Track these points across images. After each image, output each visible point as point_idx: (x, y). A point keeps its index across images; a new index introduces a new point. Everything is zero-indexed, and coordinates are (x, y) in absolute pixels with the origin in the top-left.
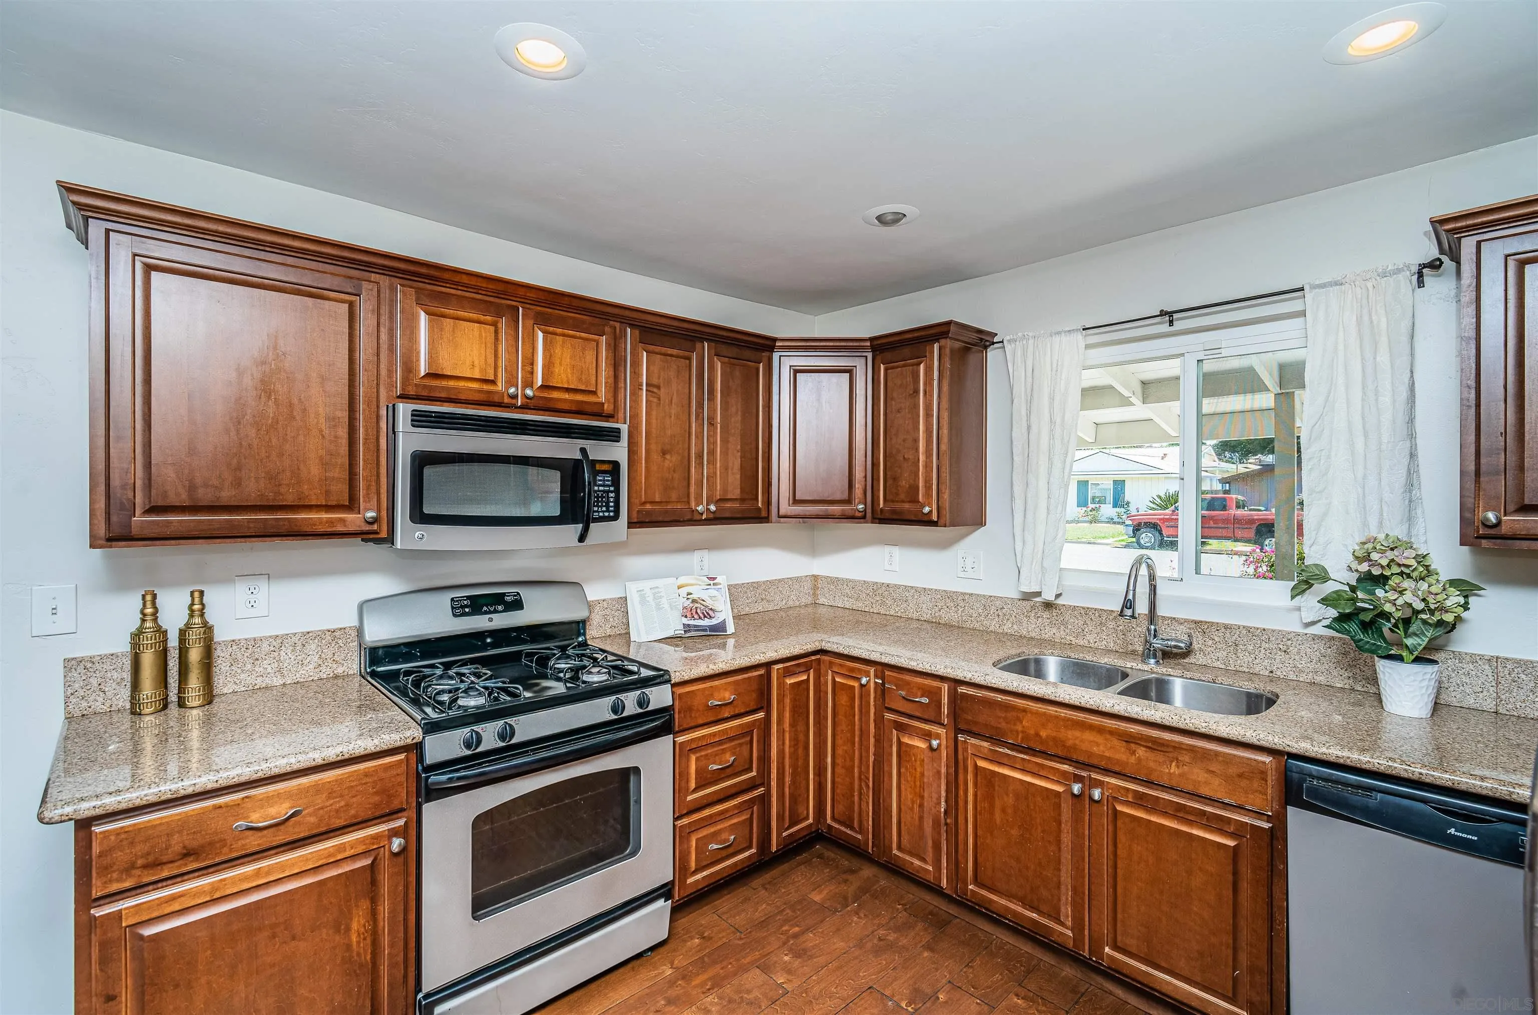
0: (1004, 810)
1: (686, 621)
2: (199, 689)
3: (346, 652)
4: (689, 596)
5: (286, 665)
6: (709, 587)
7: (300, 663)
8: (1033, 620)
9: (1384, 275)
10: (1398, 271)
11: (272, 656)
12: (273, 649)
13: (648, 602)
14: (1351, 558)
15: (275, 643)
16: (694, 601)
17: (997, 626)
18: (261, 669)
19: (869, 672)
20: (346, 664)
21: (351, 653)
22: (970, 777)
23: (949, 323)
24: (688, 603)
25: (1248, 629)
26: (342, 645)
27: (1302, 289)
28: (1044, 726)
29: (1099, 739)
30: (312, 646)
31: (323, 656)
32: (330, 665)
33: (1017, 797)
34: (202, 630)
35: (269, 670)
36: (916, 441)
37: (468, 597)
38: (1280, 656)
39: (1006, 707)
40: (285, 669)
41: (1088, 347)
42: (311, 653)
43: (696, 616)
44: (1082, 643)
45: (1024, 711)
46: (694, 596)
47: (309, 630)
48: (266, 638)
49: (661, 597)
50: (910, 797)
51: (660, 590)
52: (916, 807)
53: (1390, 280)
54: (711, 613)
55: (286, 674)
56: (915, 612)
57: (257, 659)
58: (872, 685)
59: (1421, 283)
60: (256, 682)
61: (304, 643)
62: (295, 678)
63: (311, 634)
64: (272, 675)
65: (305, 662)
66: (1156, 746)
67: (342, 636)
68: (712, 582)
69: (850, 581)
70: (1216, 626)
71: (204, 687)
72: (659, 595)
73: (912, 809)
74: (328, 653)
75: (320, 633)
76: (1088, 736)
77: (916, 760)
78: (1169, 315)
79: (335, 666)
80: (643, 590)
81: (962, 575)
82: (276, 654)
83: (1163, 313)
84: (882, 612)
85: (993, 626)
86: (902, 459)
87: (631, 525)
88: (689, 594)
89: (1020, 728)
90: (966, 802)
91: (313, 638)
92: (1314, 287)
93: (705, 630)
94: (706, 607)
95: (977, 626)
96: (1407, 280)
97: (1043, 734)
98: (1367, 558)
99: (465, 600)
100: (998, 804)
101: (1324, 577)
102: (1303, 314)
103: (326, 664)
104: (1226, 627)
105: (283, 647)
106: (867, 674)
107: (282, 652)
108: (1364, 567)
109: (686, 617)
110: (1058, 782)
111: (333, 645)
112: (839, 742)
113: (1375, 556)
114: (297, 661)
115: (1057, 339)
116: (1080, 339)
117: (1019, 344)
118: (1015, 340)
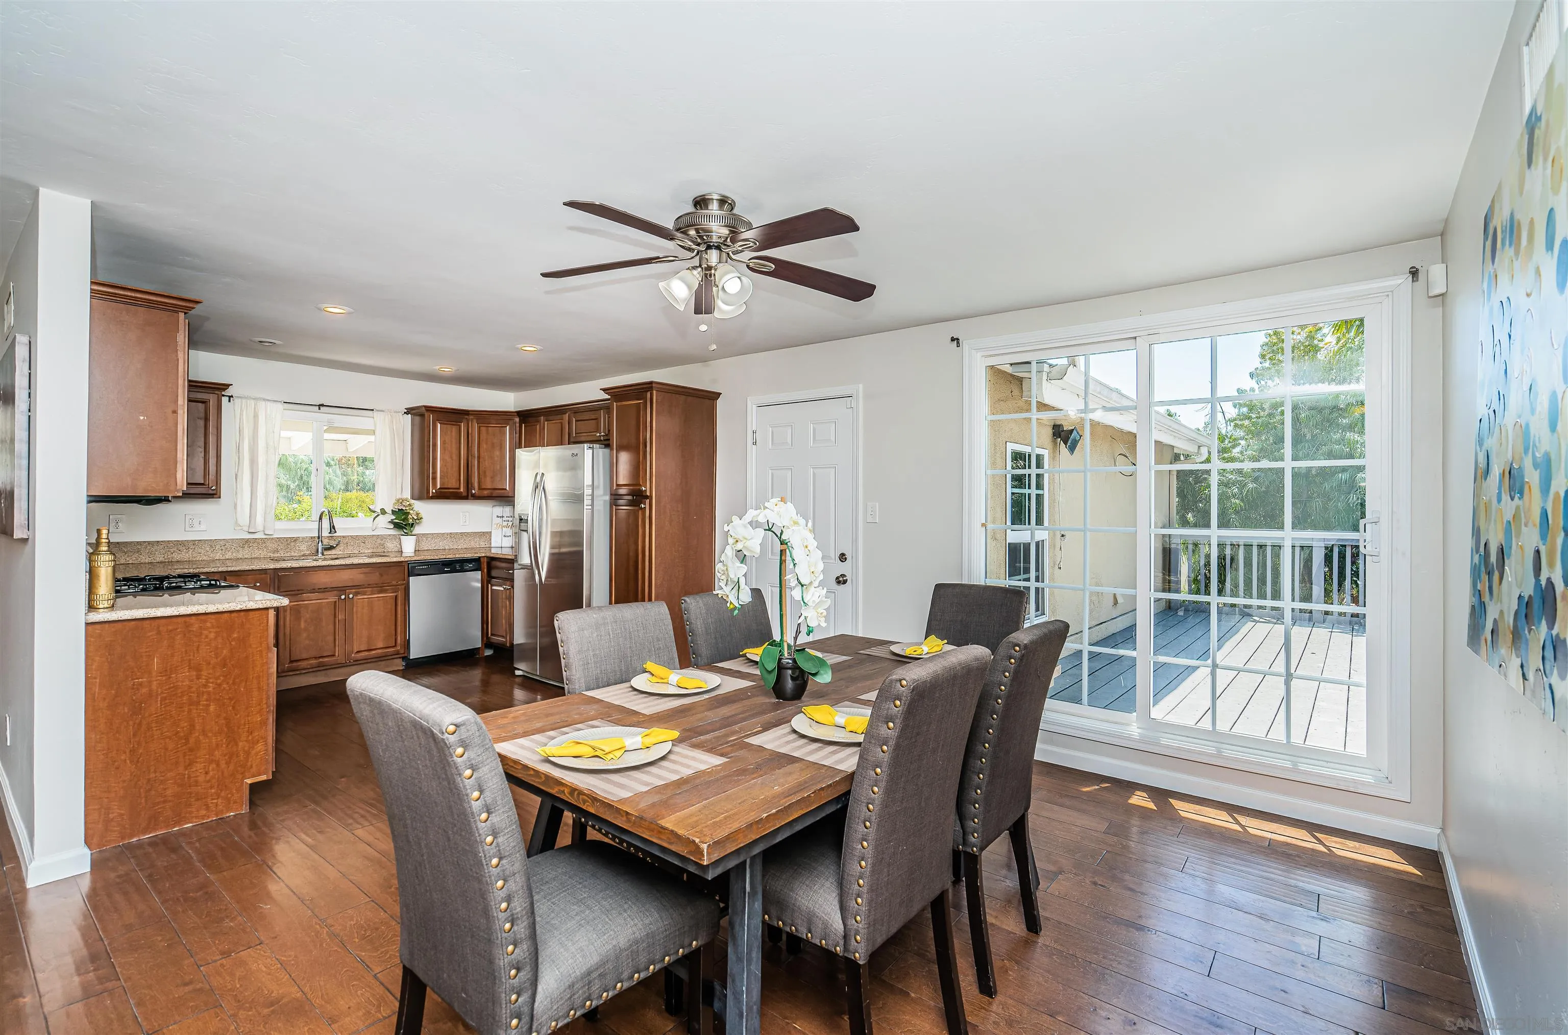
0: (305, 621)
8: (247, 548)
17: (221, 556)
27: (373, 410)
33: (313, 612)
38: (362, 545)
44: (276, 555)
85: (217, 556)
90: (285, 625)
100: (303, 619)
102: (373, 418)
104: (352, 535)
110: (333, 598)
115: (269, 404)
116: (281, 406)
117: (244, 401)
118: (241, 398)
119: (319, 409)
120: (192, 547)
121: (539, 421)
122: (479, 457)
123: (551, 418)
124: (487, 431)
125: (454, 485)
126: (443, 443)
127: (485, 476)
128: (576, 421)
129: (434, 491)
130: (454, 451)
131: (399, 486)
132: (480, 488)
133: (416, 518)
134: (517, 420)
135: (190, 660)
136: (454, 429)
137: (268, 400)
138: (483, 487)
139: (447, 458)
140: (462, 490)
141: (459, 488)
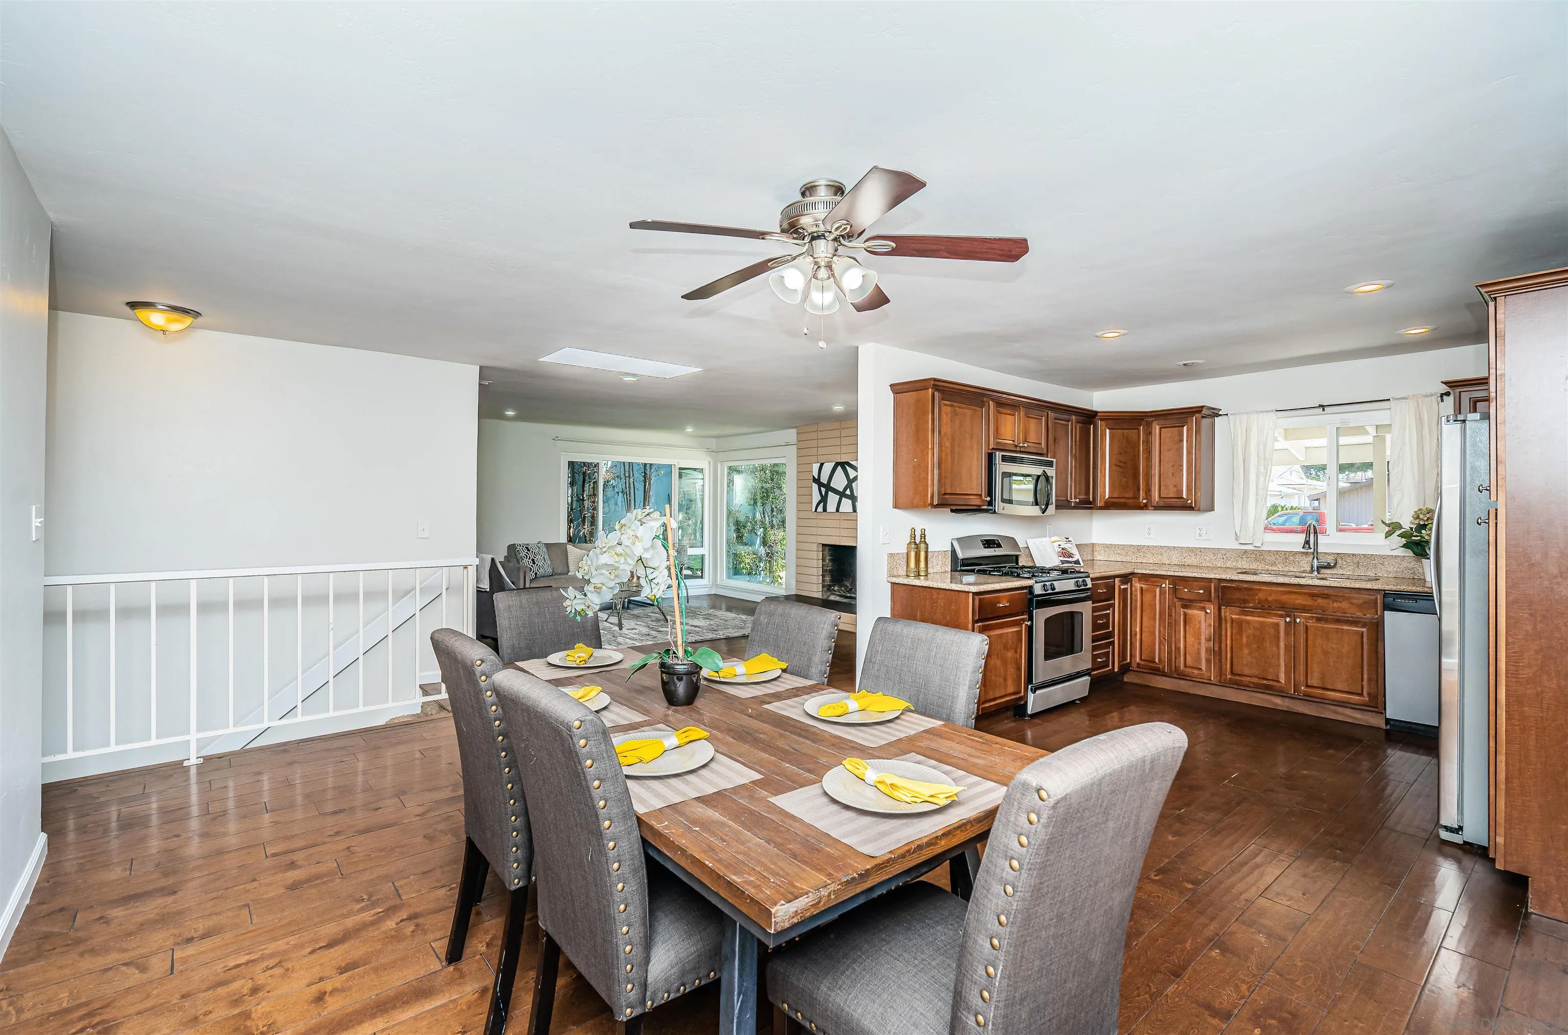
0: (1248, 637)
1: (1062, 559)
3: (947, 561)
4: (1058, 547)
6: (1067, 542)
8: (1245, 559)
9: (1426, 396)
10: (1432, 395)
13: (1041, 549)
14: (1412, 519)
16: (1063, 549)
17: (1223, 564)
19: (1165, 582)
22: (1228, 624)
23: (1203, 407)
24: (1058, 550)
25: (1364, 555)
27: (1389, 400)
28: (1270, 595)
29: (1300, 597)
33: (1256, 629)
34: (925, 544)
36: (1181, 466)
37: (986, 540)
39: (1247, 589)
41: (1278, 419)
42: (939, 561)
43: (1066, 556)
45: (1259, 589)
46: (1062, 546)
47: (938, 550)
49: (1045, 546)
50: (1192, 640)
51: (1044, 542)
52: (1196, 644)
53: (1429, 399)
54: (1071, 555)
56: (1167, 560)
58: (1168, 588)
59: (1442, 401)
61: (938, 556)
66: (1326, 596)
67: (946, 555)
69: (1121, 545)
70: (1349, 555)
71: (926, 568)
72: (1044, 544)
73: (1193, 646)
74: (944, 561)
75: (941, 552)
76: (1293, 596)
77: (1195, 621)
78: (1322, 407)
79: (945, 566)
80: (1037, 543)
81: (1199, 538)
83: (1320, 406)
84: (1144, 561)
85: (1220, 564)
86: (1171, 476)
87: (1058, 507)
88: (1059, 545)
89: (1257, 597)
90: (1226, 636)
92: (1395, 399)
93: (1072, 564)
94: (1069, 552)
95: (1209, 565)
96: (1435, 399)
97: (1270, 599)
98: (1418, 517)
99: (984, 541)
100: (1245, 634)
101: (1400, 527)
102: (1390, 409)
108: (1417, 521)
109: (1061, 556)
110: (1278, 619)
111: (945, 558)
112: (1145, 619)
113: (1421, 516)
115: (1262, 415)
116: (1273, 415)
117: (1238, 416)
118: (1235, 414)
119: (1323, 410)
120: (1200, 554)
137: (1261, 412)
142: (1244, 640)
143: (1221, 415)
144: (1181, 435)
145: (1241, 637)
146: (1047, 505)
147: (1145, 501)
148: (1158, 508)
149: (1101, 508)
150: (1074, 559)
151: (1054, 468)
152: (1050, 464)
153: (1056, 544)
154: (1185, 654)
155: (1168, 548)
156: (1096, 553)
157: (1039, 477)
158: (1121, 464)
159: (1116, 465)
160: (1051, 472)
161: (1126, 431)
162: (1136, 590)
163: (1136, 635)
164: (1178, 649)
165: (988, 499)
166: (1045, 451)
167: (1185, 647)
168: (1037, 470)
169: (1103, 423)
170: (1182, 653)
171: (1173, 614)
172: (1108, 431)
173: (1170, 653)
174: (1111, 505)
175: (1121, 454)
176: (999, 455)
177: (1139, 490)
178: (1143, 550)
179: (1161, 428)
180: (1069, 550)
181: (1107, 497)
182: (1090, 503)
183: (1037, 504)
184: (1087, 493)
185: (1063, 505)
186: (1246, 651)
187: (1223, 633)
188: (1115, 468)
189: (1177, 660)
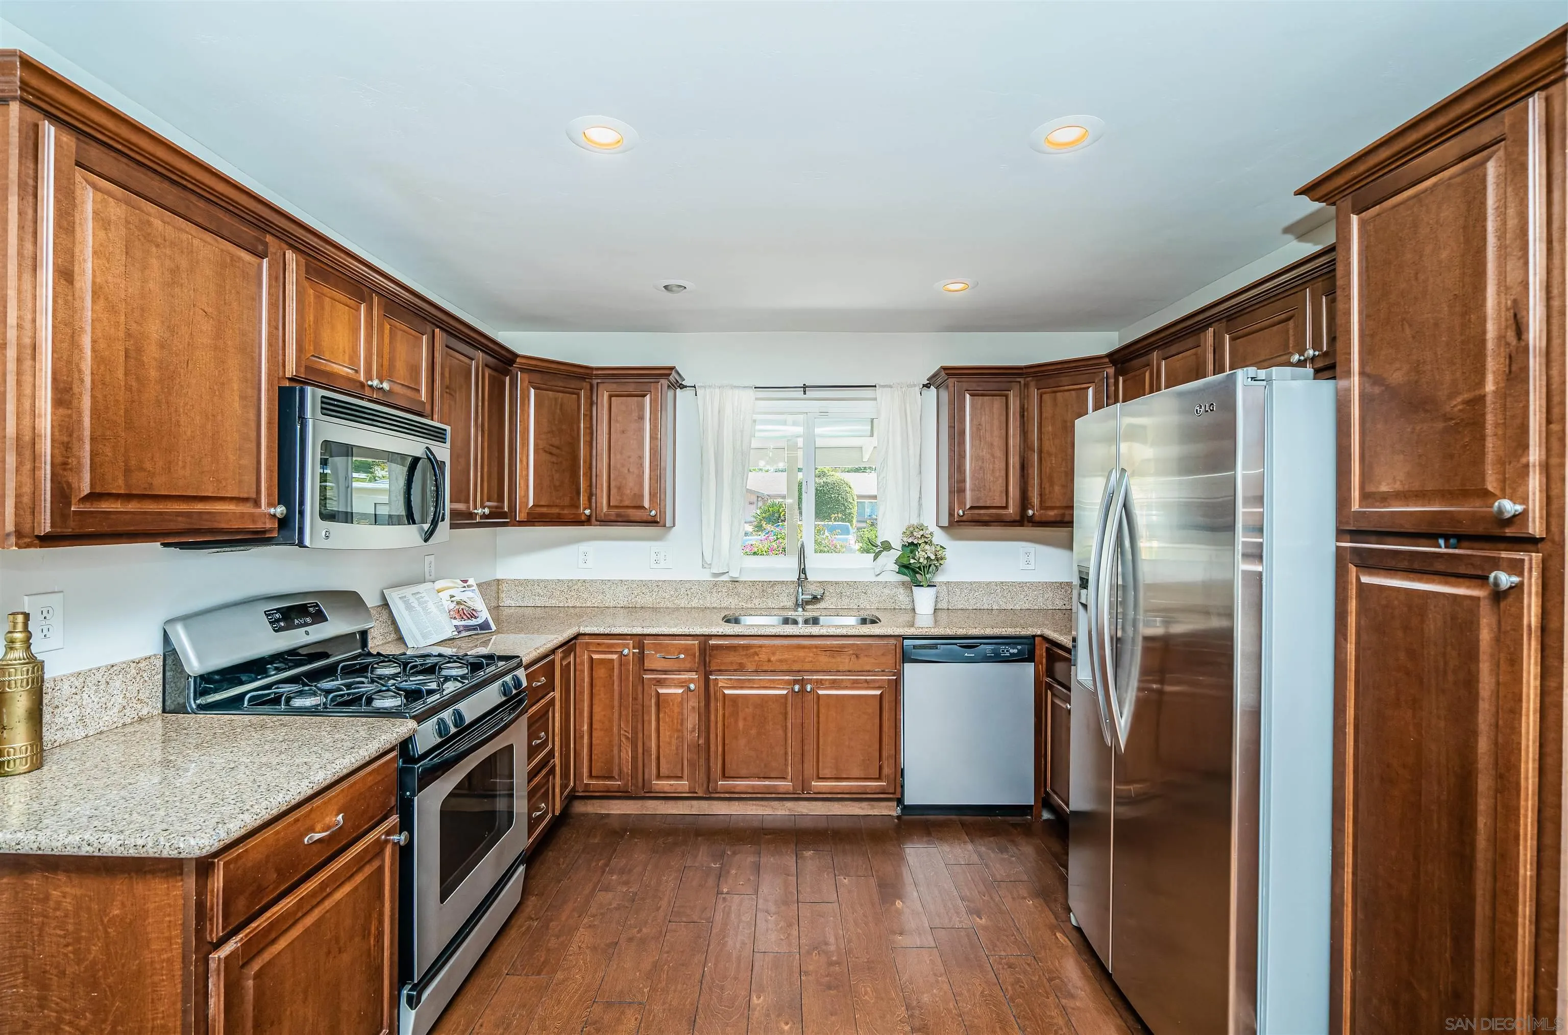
0: (745, 719)
1: (456, 622)
2: (27, 749)
3: (151, 687)
4: (452, 599)
5: (89, 711)
6: (464, 589)
7: (104, 706)
8: (715, 595)
11: (73, 700)
12: (74, 691)
13: (414, 607)
14: (903, 536)
15: (77, 684)
16: (458, 603)
17: (686, 602)
18: (61, 720)
19: (628, 644)
20: (150, 703)
21: (155, 689)
22: (720, 705)
23: (672, 368)
24: (452, 606)
26: (147, 679)
27: (875, 386)
28: (774, 654)
29: (810, 653)
30: (117, 683)
31: (128, 695)
32: (135, 706)
34: (30, 667)
35: (70, 720)
36: (641, 457)
37: (278, 610)
38: (863, 596)
40: (88, 717)
41: (757, 399)
42: (115, 692)
43: (465, 617)
44: (749, 606)
45: (761, 646)
46: (457, 598)
47: (112, 663)
48: (67, 677)
49: (426, 602)
50: (668, 733)
51: (422, 595)
52: (673, 740)
53: (912, 390)
54: (474, 613)
55: (89, 723)
56: (612, 601)
57: (57, 707)
58: (631, 655)
60: (56, 737)
61: (108, 680)
62: (98, 726)
63: (115, 668)
64: (74, 726)
65: (109, 705)
66: (840, 649)
67: (147, 667)
68: (465, 585)
69: (542, 581)
71: (32, 746)
72: (423, 600)
73: (670, 743)
74: (134, 688)
75: (124, 666)
76: (801, 653)
77: (673, 705)
78: (804, 388)
79: (139, 706)
80: (405, 597)
81: (655, 566)
82: (78, 697)
83: (801, 387)
84: (578, 605)
85: (683, 603)
86: (626, 472)
87: (453, 526)
88: (452, 597)
89: (758, 658)
91: (117, 672)
92: (881, 386)
93: (474, 629)
94: (470, 608)
95: (669, 605)
96: (917, 391)
97: (774, 659)
98: (910, 535)
99: (276, 613)
100: (741, 715)
101: (890, 547)
102: (875, 399)
103: (130, 705)
104: (836, 583)
105: (86, 688)
106: (626, 646)
107: (84, 694)
108: (908, 540)
109: (455, 618)
110: (783, 689)
111: (138, 680)
112: (596, 709)
114: (100, 704)
115: (736, 392)
116: (752, 394)
117: (708, 391)
118: (705, 387)
119: (805, 392)
120: (656, 589)
121: (1148, 364)
122: (1040, 452)
123: (1173, 349)
124: (1055, 399)
125: (999, 501)
126: (977, 428)
127: (1052, 484)
128: (1233, 339)
129: (961, 513)
130: (998, 442)
131: (915, 504)
132: (1043, 507)
133: (933, 557)
134: (1111, 371)
135: (25, 957)
136: (998, 403)
137: (735, 387)
138: (1048, 504)
139: (985, 453)
140: (1011, 510)
141: (1006, 507)
142: (741, 724)
143: (686, 387)
144: (641, 408)
145: (736, 722)
146: (435, 524)
147: (587, 512)
148: (605, 522)
149: (521, 523)
150: (480, 621)
151: (448, 445)
152: (438, 435)
153: (445, 595)
154: (658, 758)
155: (613, 582)
156: (503, 595)
157: (416, 460)
158: (554, 451)
159: (545, 451)
160: (442, 452)
161: (561, 395)
162: (582, 663)
163: (582, 737)
164: (646, 751)
165: (280, 510)
166: (428, 408)
167: (658, 747)
168: (414, 446)
169: (526, 376)
170: (654, 757)
171: (640, 696)
172: (532, 391)
173: (634, 759)
174: (535, 519)
175: (551, 432)
176: (313, 396)
177: (578, 493)
178: (576, 587)
179: (610, 397)
180: (470, 603)
181: (531, 504)
182: (503, 515)
183: (410, 518)
184: (501, 499)
185: (462, 520)
186: (742, 742)
187: (713, 717)
188: (545, 457)
189: (646, 771)
